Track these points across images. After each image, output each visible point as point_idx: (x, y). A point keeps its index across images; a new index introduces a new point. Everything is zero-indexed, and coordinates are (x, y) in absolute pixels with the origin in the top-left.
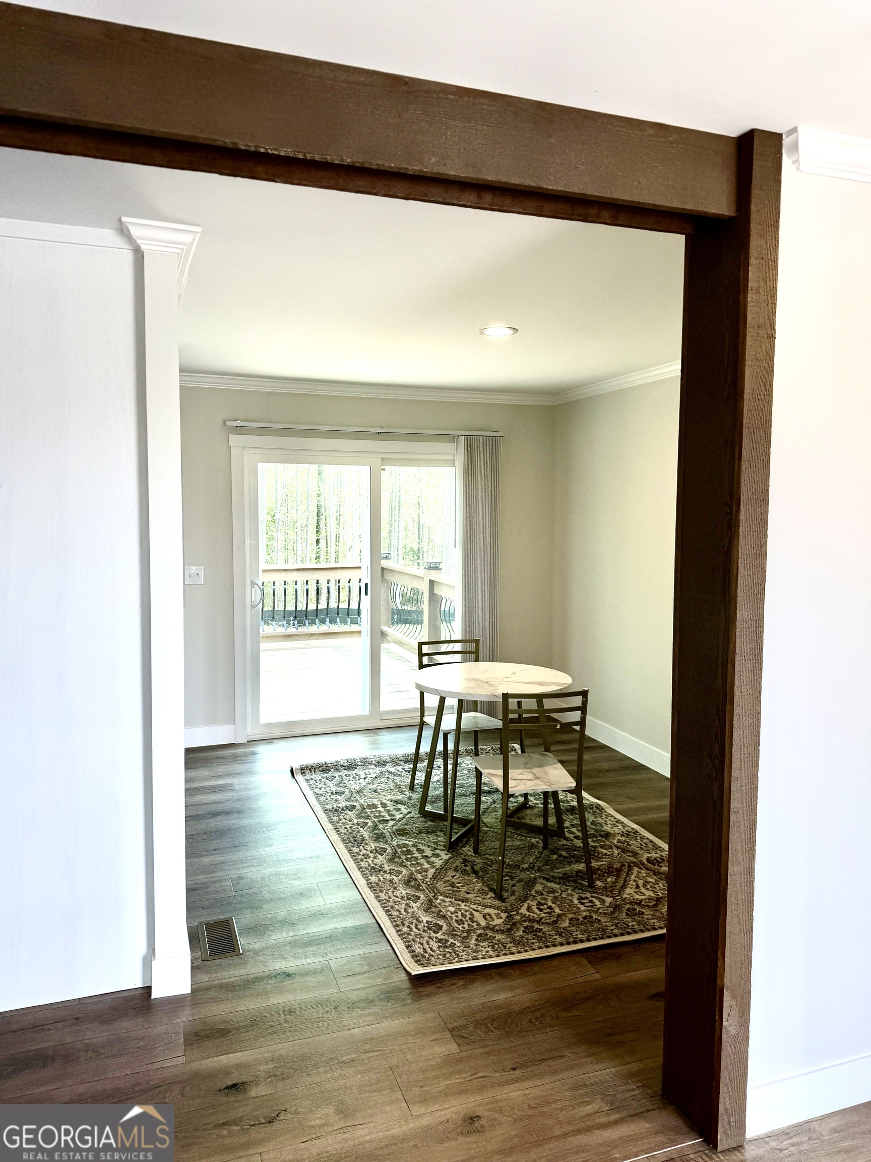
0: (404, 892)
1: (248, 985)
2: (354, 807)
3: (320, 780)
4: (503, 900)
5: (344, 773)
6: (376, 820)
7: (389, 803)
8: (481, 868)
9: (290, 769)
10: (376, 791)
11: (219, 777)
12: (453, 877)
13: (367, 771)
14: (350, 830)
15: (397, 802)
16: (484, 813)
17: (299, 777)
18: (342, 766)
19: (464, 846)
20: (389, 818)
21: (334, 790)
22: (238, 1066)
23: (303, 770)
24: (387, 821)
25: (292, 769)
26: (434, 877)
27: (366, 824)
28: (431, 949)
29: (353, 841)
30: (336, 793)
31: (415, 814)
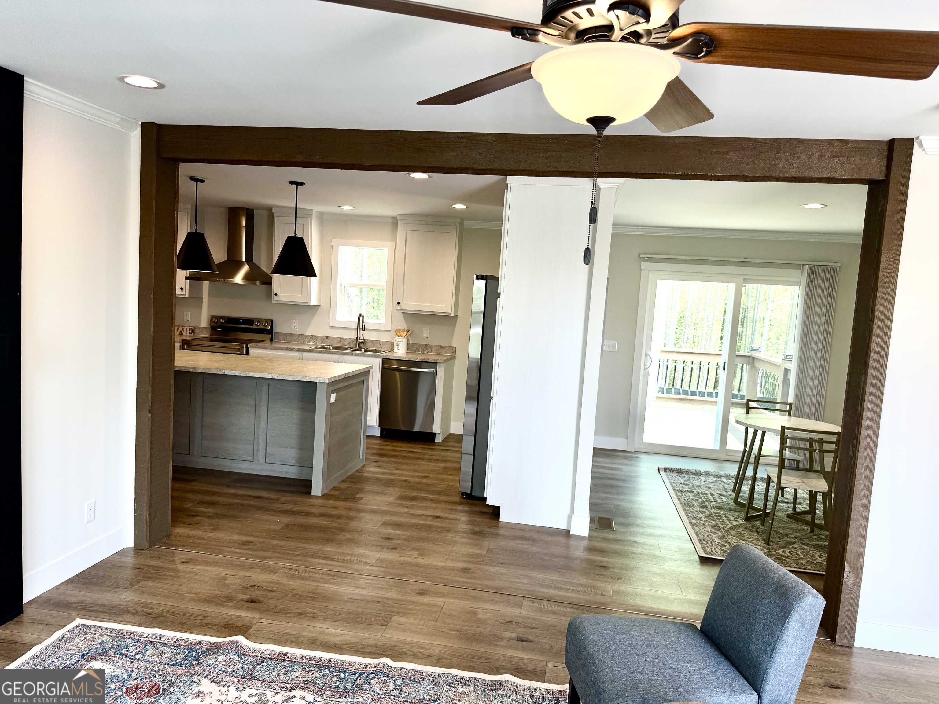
0: (709, 530)
1: (616, 541)
2: (693, 492)
3: (675, 477)
4: (768, 544)
5: (691, 476)
6: (704, 500)
7: (716, 494)
8: (762, 531)
9: (658, 469)
10: (710, 488)
11: (614, 464)
12: (742, 531)
13: (707, 478)
14: (687, 500)
15: (721, 495)
16: (778, 511)
17: (663, 473)
18: (691, 472)
19: (757, 521)
20: (713, 500)
21: (683, 482)
22: (607, 562)
23: (665, 470)
24: (712, 502)
25: (659, 468)
26: (730, 528)
27: (698, 500)
28: (716, 552)
29: (687, 505)
30: (683, 484)
31: (731, 502)
